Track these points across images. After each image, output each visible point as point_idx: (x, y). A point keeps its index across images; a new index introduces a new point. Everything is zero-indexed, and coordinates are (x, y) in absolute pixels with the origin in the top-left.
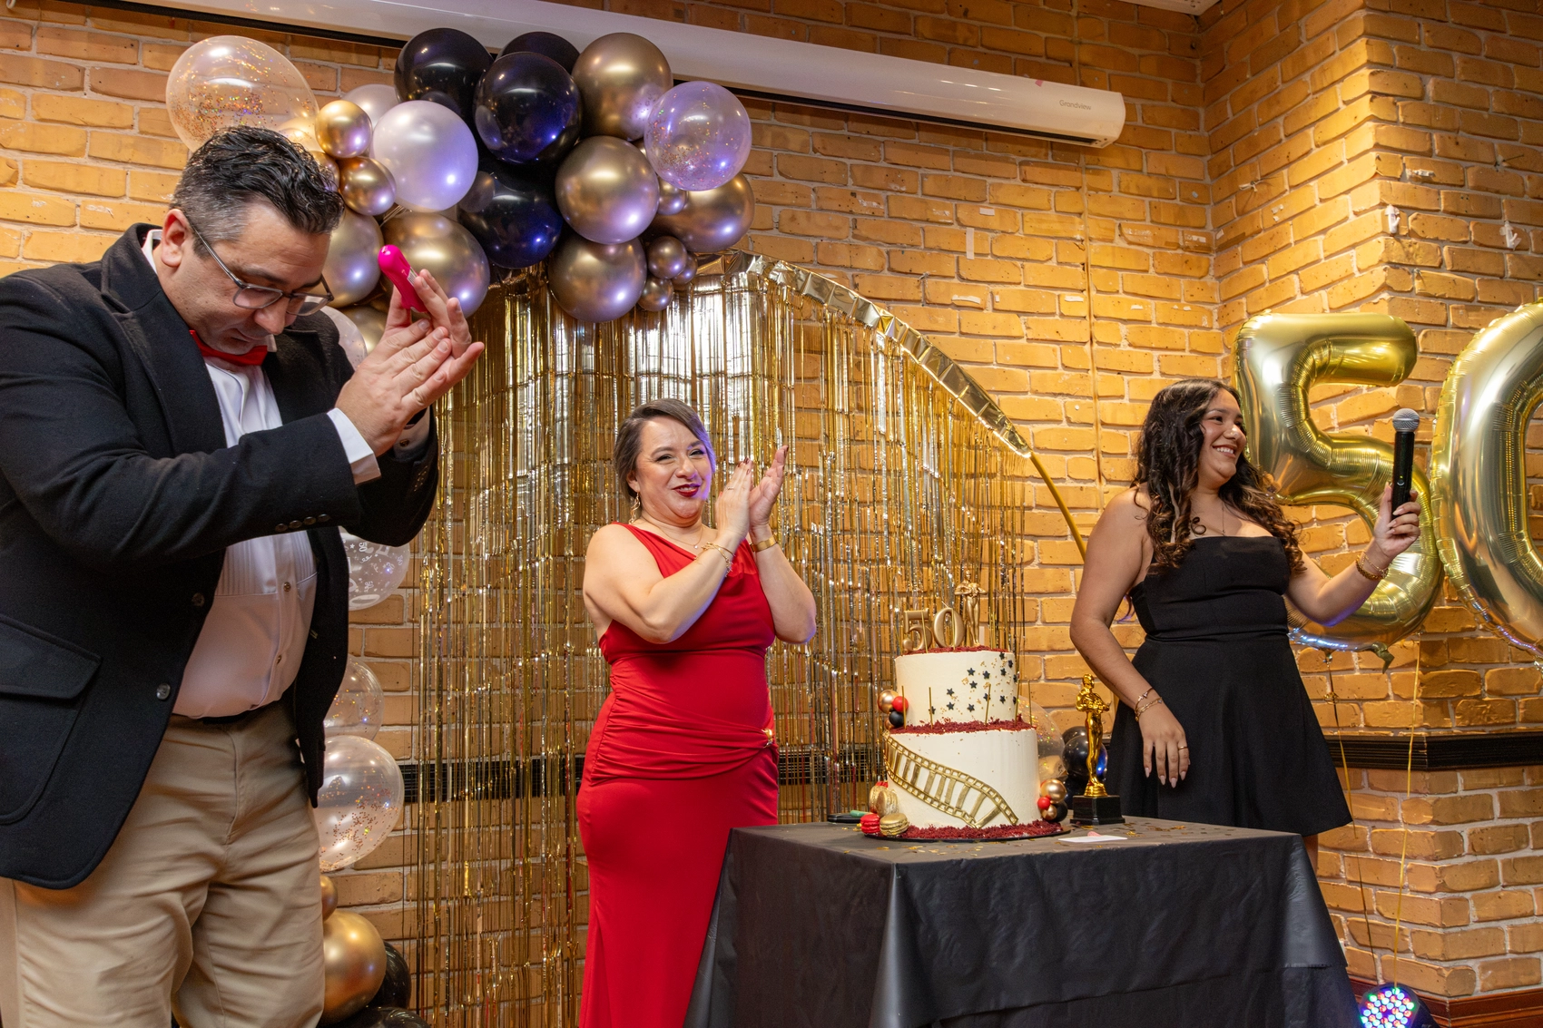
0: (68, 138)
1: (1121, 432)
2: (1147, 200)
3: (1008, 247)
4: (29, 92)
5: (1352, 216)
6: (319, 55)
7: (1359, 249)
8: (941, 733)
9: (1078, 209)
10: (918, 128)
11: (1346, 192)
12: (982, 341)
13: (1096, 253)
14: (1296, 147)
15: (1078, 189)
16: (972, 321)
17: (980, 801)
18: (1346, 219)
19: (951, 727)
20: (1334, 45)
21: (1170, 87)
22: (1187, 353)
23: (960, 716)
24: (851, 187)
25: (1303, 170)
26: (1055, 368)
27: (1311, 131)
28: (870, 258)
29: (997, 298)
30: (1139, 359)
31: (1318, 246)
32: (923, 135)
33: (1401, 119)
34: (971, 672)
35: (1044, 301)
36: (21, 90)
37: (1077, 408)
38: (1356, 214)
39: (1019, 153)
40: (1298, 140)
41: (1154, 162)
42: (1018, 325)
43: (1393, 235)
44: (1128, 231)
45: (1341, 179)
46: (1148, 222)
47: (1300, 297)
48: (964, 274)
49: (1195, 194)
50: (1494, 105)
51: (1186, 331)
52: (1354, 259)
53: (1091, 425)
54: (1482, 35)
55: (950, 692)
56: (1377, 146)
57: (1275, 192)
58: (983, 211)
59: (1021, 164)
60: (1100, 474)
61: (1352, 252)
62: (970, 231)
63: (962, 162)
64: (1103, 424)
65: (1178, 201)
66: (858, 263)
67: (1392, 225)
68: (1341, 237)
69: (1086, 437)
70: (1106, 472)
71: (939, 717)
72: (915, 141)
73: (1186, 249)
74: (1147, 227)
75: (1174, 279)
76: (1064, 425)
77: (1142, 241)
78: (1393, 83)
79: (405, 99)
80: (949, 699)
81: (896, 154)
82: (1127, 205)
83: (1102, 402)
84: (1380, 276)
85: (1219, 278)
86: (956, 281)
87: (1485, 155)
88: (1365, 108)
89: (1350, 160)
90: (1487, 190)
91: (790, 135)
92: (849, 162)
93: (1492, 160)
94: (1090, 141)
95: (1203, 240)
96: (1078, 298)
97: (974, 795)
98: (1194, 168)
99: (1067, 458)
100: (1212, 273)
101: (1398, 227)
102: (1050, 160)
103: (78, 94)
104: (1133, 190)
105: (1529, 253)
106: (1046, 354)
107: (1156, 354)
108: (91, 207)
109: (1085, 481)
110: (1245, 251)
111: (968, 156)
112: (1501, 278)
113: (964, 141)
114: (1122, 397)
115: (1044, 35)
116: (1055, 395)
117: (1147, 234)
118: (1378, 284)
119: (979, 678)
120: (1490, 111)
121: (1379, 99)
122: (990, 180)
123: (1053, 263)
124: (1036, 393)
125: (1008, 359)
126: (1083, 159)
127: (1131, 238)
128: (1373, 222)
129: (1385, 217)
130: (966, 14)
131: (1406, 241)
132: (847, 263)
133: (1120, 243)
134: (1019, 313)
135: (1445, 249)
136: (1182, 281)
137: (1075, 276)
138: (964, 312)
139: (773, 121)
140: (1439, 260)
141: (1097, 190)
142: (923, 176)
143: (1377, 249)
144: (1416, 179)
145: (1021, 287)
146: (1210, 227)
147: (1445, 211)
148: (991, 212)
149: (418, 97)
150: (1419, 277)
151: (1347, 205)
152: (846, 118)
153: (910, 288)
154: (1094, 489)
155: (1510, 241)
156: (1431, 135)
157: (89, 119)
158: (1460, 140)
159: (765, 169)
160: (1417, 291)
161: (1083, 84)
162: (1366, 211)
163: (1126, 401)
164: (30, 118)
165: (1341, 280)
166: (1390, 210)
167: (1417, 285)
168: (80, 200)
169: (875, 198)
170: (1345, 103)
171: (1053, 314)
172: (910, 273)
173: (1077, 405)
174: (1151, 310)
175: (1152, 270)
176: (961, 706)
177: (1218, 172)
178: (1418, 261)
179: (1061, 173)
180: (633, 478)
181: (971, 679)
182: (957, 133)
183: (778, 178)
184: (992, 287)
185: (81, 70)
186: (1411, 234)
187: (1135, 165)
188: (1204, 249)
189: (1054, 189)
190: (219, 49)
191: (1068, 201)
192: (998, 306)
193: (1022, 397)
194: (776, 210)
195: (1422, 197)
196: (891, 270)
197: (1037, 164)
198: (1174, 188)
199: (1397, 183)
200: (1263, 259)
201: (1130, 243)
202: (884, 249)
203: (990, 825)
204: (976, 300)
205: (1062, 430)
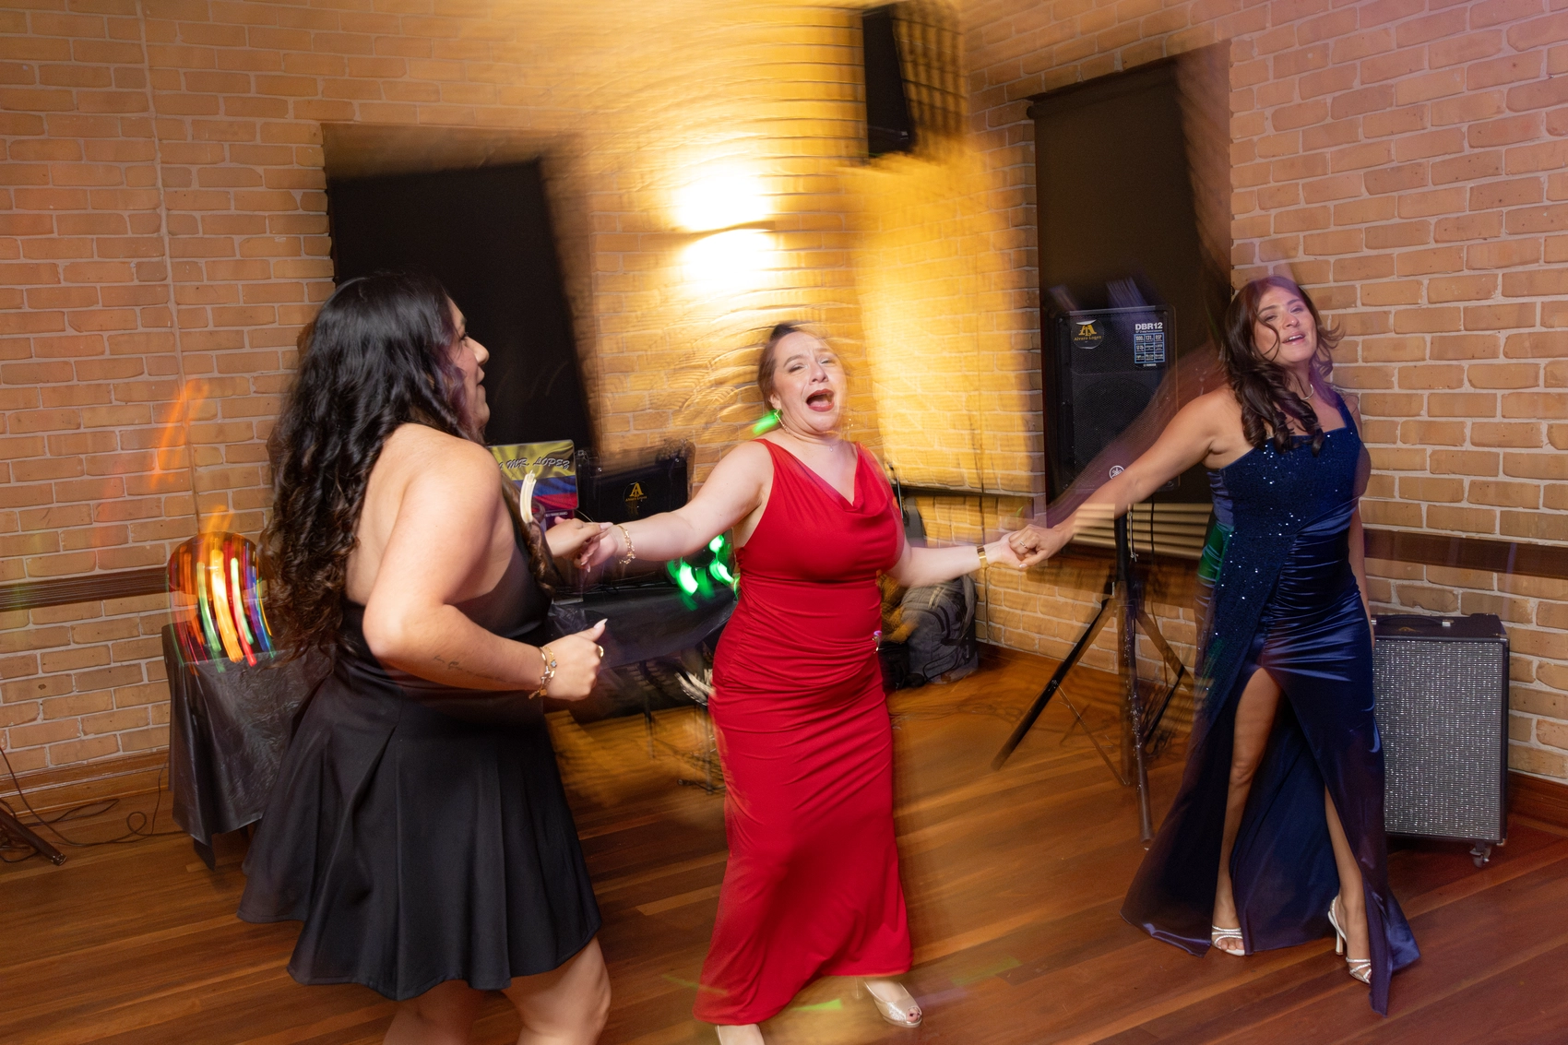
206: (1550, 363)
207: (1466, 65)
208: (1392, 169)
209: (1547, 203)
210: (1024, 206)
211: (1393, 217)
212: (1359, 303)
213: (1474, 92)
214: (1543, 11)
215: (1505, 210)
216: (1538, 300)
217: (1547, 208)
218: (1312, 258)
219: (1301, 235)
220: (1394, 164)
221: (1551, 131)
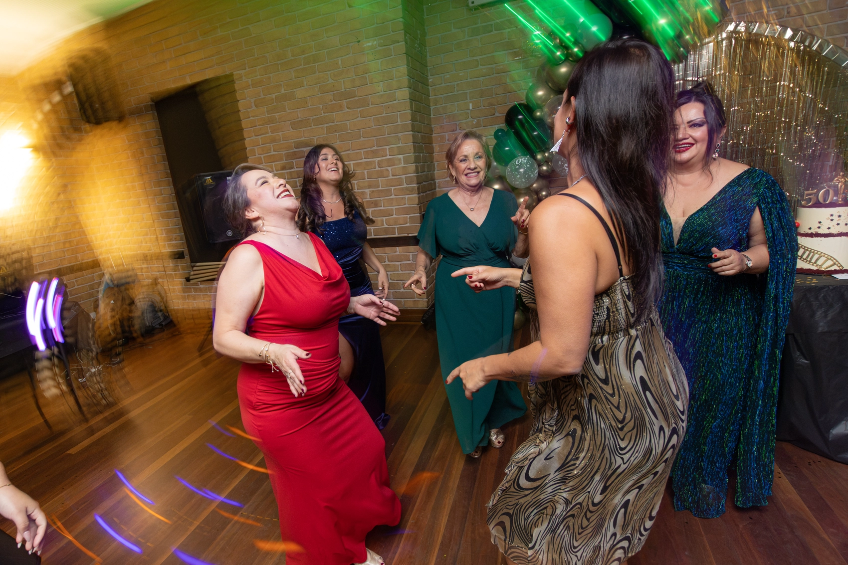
8: (812, 237)
17: (825, 261)
19: (817, 235)
23: (823, 231)
34: (832, 215)
55: (820, 223)
71: (813, 231)
97: (823, 259)
119: (835, 217)
176: (824, 227)
181: (831, 218)
203: (829, 269)
206: (358, 182)
207: (318, 85)
208: (300, 121)
209: (349, 131)
210: (157, 137)
211: (302, 137)
212: (295, 167)
213: (322, 95)
214: (340, 68)
215: (337, 134)
216: (352, 162)
217: (350, 133)
218: (277, 153)
219: (272, 145)
220: (299, 119)
221: (348, 108)
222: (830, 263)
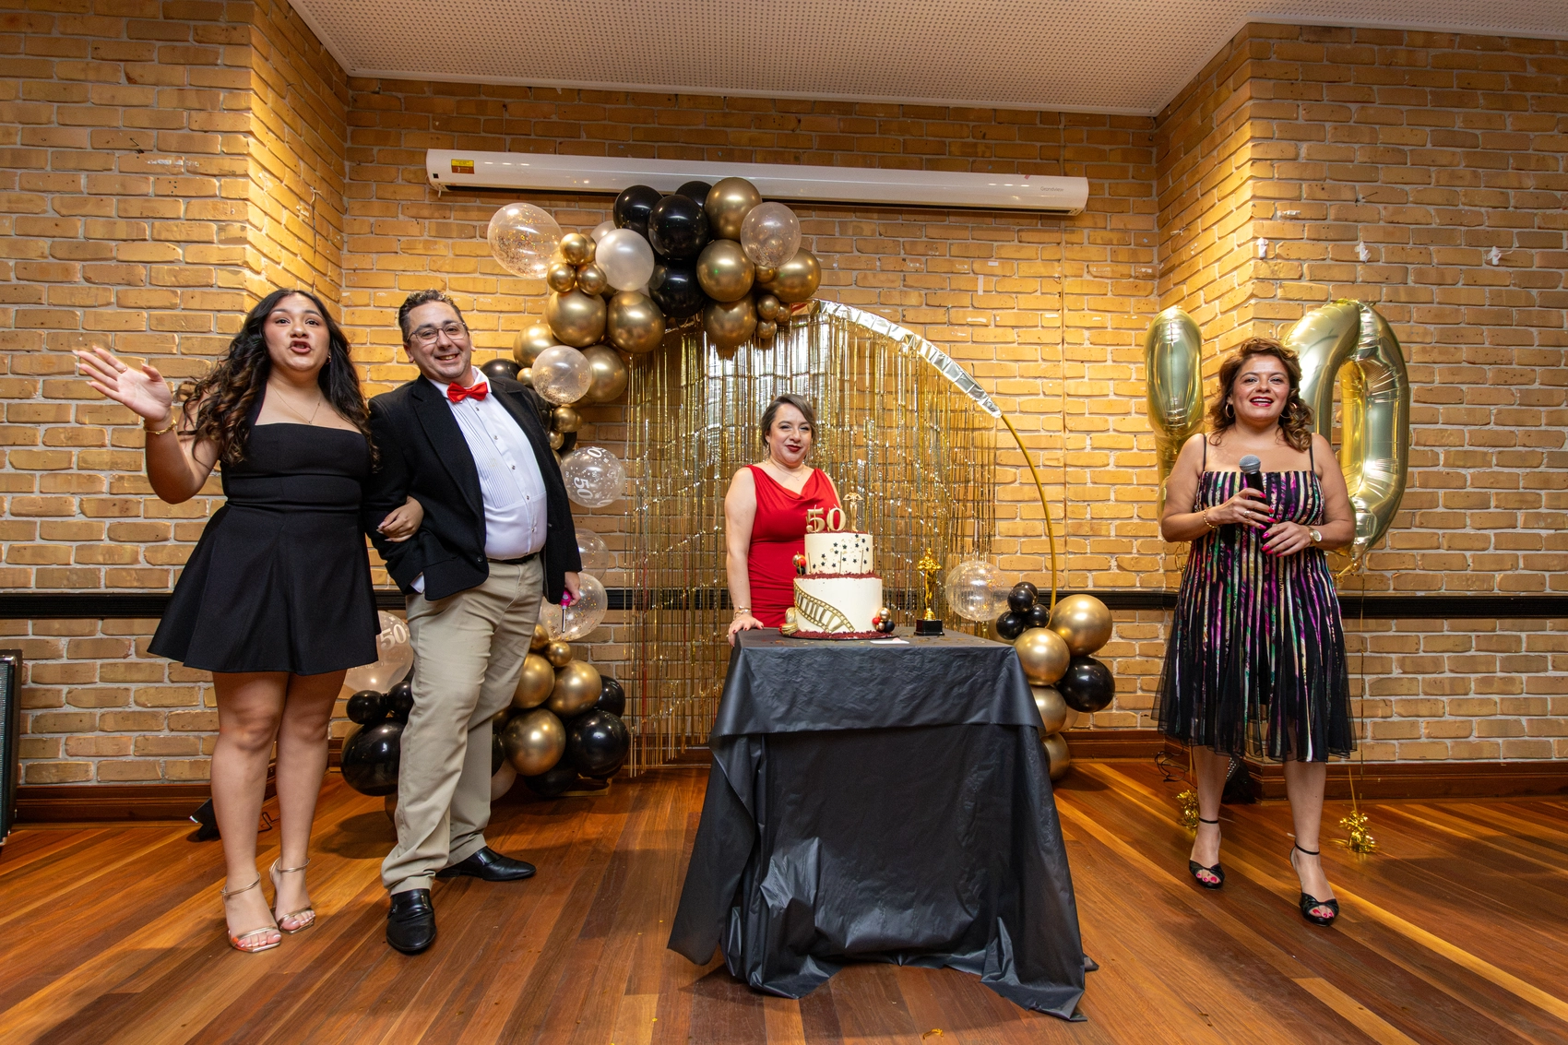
0: (470, 264)
1: (1082, 400)
2: (1109, 247)
3: (1008, 285)
4: (450, 241)
5: (1236, 248)
6: (562, 206)
7: (1239, 270)
8: (814, 578)
9: (1057, 258)
10: (948, 214)
11: (1234, 231)
12: (986, 346)
13: (1069, 285)
14: (1206, 203)
15: (1059, 244)
16: (980, 334)
17: (832, 618)
18: (1232, 250)
19: (822, 576)
20: (1232, 129)
21: (1131, 169)
22: (1133, 347)
23: (828, 570)
24: (903, 255)
25: (1211, 217)
26: (1037, 361)
27: (1215, 191)
28: (913, 299)
29: (998, 319)
30: (1096, 352)
31: (1215, 270)
32: (952, 218)
33: (1276, 176)
34: (836, 545)
35: (1030, 318)
36: (447, 240)
37: (1050, 385)
38: (1239, 246)
39: (1018, 224)
40: (1208, 197)
41: (1116, 221)
42: (1012, 335)
43: (1262, 259)
44: (1093, 269)
45: (1230, 223)
46: (1109, 262)
47: (1204, 306)
48: (976, 305)
49: (1146, 241)
50: (1360, 157)
51: (1133, 332)
52: (1236, 278)
53: (1060, 396)
54: (1353, 107)
55: (823, 556)
56: (1254, 197)
57: (1193, 235)
58: (990, 264)
59: (1019, 231)
60: (1065, 427)
61: (1235, 273)
62: (981, 278)
63: (977, 234)
64: (1068, 395)
65: (1132, 246)
66: (907, 302)
67: (1261, 253)
68: (1229, 262)
69: (1057, 404)
70: (1068, 426)
71: (818, 570)
72: (947, 223)
73: (1136, 278)
74: (1109, 266)
75: (1126, 299)
76: (1041, 396)
77: (1103, 275)
78: (1273, 150)
79: (618, 227)
80: (822, 560)
81: (933, 232)
82: (1094, 252)
83: (1069, 381)
84: (1249, 288)
85: (1160, 296)
86: (970, 309)
87: (1348, 195)
88: (1247, 171)
89: (1237, 208)
90: (1346, 220)
91: (863, 226)
92: (901, 240)
93: (1352, 197)
94: (1067, 211)
95: (1150, 271)
96: (1055, 315)
97: (828, 615)
98: (1147, 223)
99: (1042, 417)
100: (1155, 292)
101: (1266, 252)
102: (1039, 227)
103: (474, 240)
104: (1099, 241)
105: (1380, 263)
106: (1029, 352)
107: (1110, 348)
108: (481, 300)
109: (1054, 431)
110: (1174, 277)
111: (982, 229)
112: (1353, 282)
113: (980, 220)
114: (1083, 377)
115: (1039, 144)
116: (1036, 378)
117: (1107, 270)
118: (1248, 294)
119: (840, 548)
120: (1356, 162)
121: (1259, 163)
122: (995, 244)
123: (1038, 294)
124: (1022, 377)
125: (1004, 357)
126: (1063, 224)
127: (1095, 274)
128: (1248, 251)
129: (1256, 247)
130: (984, 137)
131: (1272, 262)
132: (898, 302)
133: (1087, 277)
134: (1013, 327)
135: (1305, 266)
136: (1132, 299)
137: (1054, 301)
138: (975, 328)
139: (854, 219)
140: (1299, 273)
141: (1072, 244)
142: (951, 244)
143: (1249, 270)
144: (1285, 218)
145: (1015, 311)
146: (1156, 261)
147: (1308, 239)
148: (996, 264)
149: (624, 227)
150: (1281, 286)
151: (1234, 240)
152: (900, 212)
153: (940, 315)
154: (1060, 436)
155: (1363, 257)
156: (1301, 185)
157: (479, 253)
158: (1325, 186)
159: (848, 249)
160: (1279, 296)
161: (1066, 175)
162: (1244, 244)
163: (1086, 380)
164: (451, 255)
165: (1228, 292)
166: (1260, 241)
167: (1280, 293)
168: (475, 296)
169: (918, 261)
170: (1237, 168)
171: (1037, 326)
172: (940, 306)
173: (1050, 383)
174: (1109, 320)
175: (1109, 293)
176: (828, 564)
177: (1164, 224)
178: (1281, 276)
179: (1047, 234)
180: (768, 434)
181: (835, 549)
182: (975, 215)
183: (857, 253)
184: (994, 312)
185: (474, 227)
186: (1277, 256)
187: (1101, 224)
188: (1151, 277)
189: (1041, 246)
190: (513, 211)
191: (1050, 252)
192: (998, 324)
193: (1012, 380)
194: (855, 273)
195: (1290, 230)
196: (927, 305)
197: (1028, 230)
198: (1130, 238)
199: (1269, 222)
200: (1184, 281)
201: (1095, 277)
202: (923, 292)
203: (837, 631)
204: (983, 320)
205: (1039, 400)
222: (836, 621)
